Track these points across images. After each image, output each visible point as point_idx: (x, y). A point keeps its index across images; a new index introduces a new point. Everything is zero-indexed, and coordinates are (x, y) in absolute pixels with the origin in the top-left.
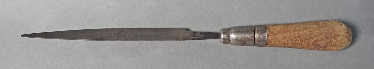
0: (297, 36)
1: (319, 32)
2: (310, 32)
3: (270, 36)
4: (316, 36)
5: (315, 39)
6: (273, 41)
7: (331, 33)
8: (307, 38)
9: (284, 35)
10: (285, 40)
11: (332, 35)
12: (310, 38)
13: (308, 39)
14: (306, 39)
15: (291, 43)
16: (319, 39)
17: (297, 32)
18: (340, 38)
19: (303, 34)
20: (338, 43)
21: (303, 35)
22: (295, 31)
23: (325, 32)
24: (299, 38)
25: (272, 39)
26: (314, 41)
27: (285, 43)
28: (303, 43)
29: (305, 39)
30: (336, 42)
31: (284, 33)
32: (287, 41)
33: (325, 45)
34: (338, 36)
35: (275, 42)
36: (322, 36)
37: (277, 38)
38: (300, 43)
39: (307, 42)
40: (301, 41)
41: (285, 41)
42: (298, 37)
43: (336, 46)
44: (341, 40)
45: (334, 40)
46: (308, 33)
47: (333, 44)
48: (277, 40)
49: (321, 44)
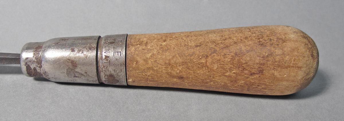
0: (193, 44)
1: (241, 35)
2: (222, 36)
3: (132, 45)
4: (235, 43)
5: (234, 49)
6: (138, 59)
7: (267, 36)
8: (216, 48)
9: (164, 43)
10: (167, 54)
11: (271, 40)
12: (223, 48)
13: (218, 50)
14: (215, 51)
15: (183, 63)
16: (243, 48)
17: (195, 38)
18: (289, 45)
19: (208, 40)
20: (288, 57)
21: (208, 42)
22: (188, 36)
23: (254, 35)
24: (198, 48)
25: (137, 52)
26: (233, 54)
27: (167, 62)
28: (209, 60)
29: (213, 50)
30: (283, 54)
31: (165, 41)
32: (171, 57)
33: (261, 64)
34: (284, 41)
35: (144, 60)
36: (250, 43)
37: (149, 50)
38: (203, 61)
39: (218, 58)
40: (203, 56)
41: (168, 58)
42: (197, 46)
43: (287, 68)
44: (293, 50)
45: (277, 51)
46: (218, 38)
47: (277, 59)
48: (149, 56)
49: (250, 60)
